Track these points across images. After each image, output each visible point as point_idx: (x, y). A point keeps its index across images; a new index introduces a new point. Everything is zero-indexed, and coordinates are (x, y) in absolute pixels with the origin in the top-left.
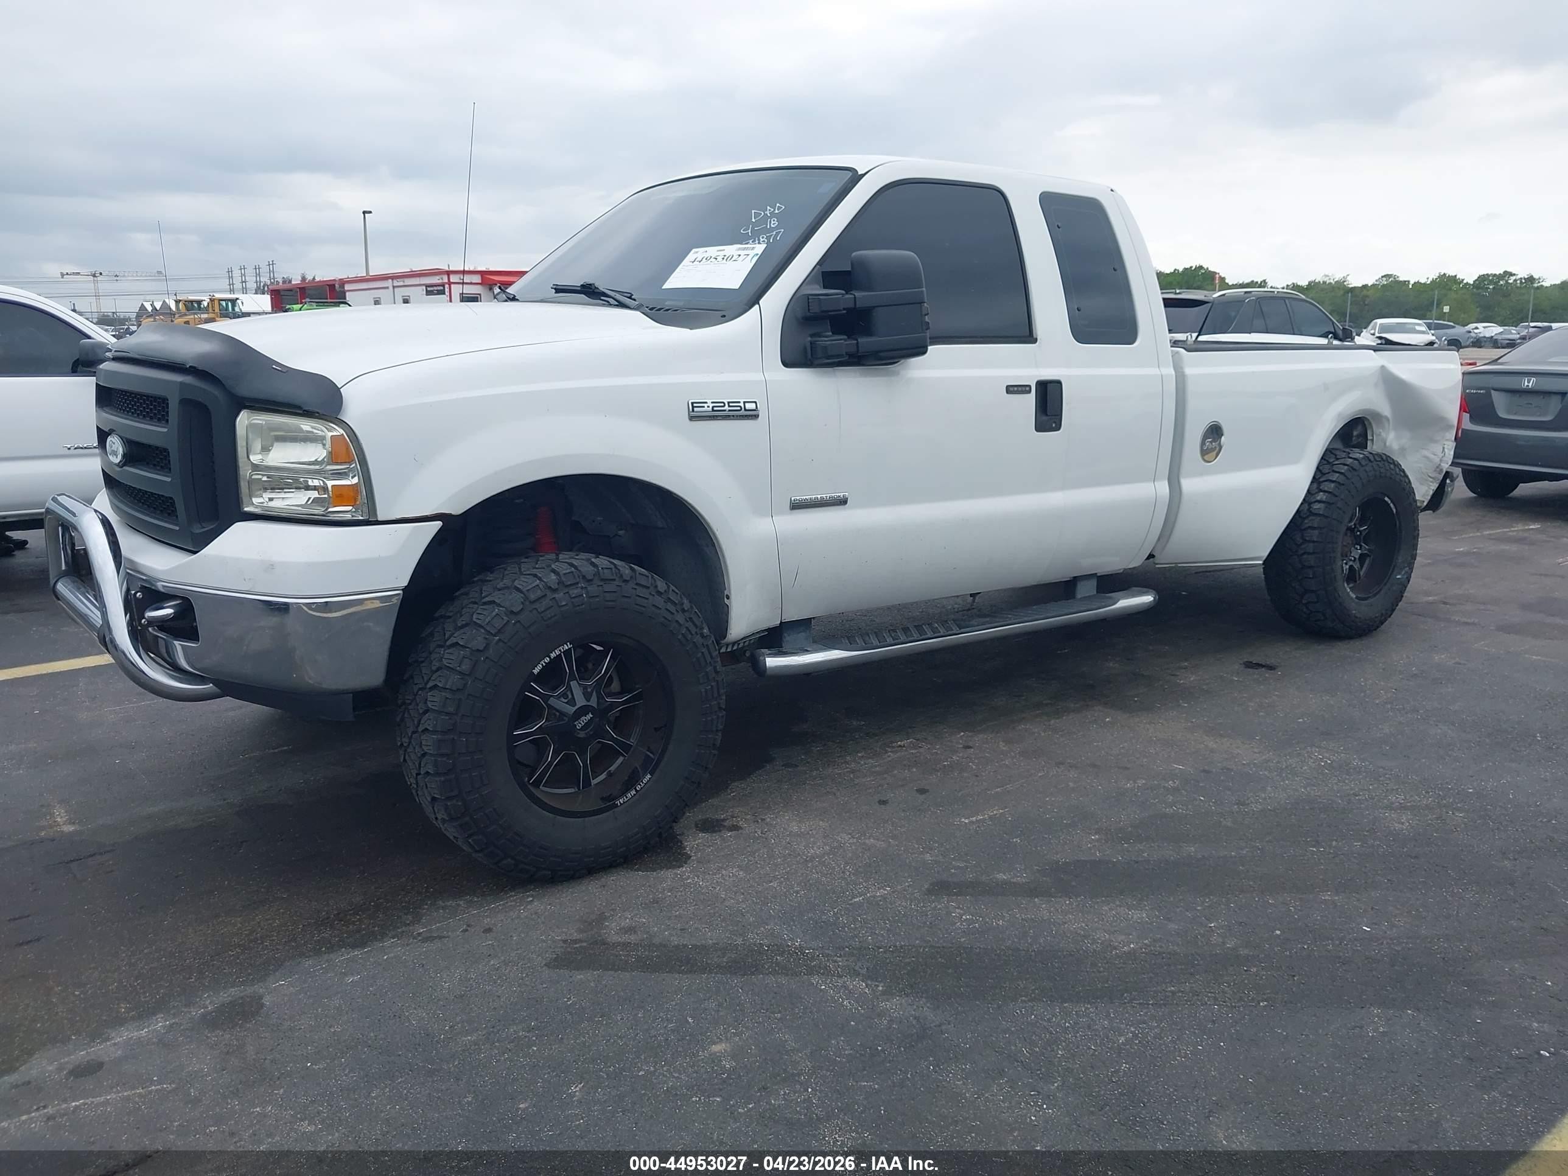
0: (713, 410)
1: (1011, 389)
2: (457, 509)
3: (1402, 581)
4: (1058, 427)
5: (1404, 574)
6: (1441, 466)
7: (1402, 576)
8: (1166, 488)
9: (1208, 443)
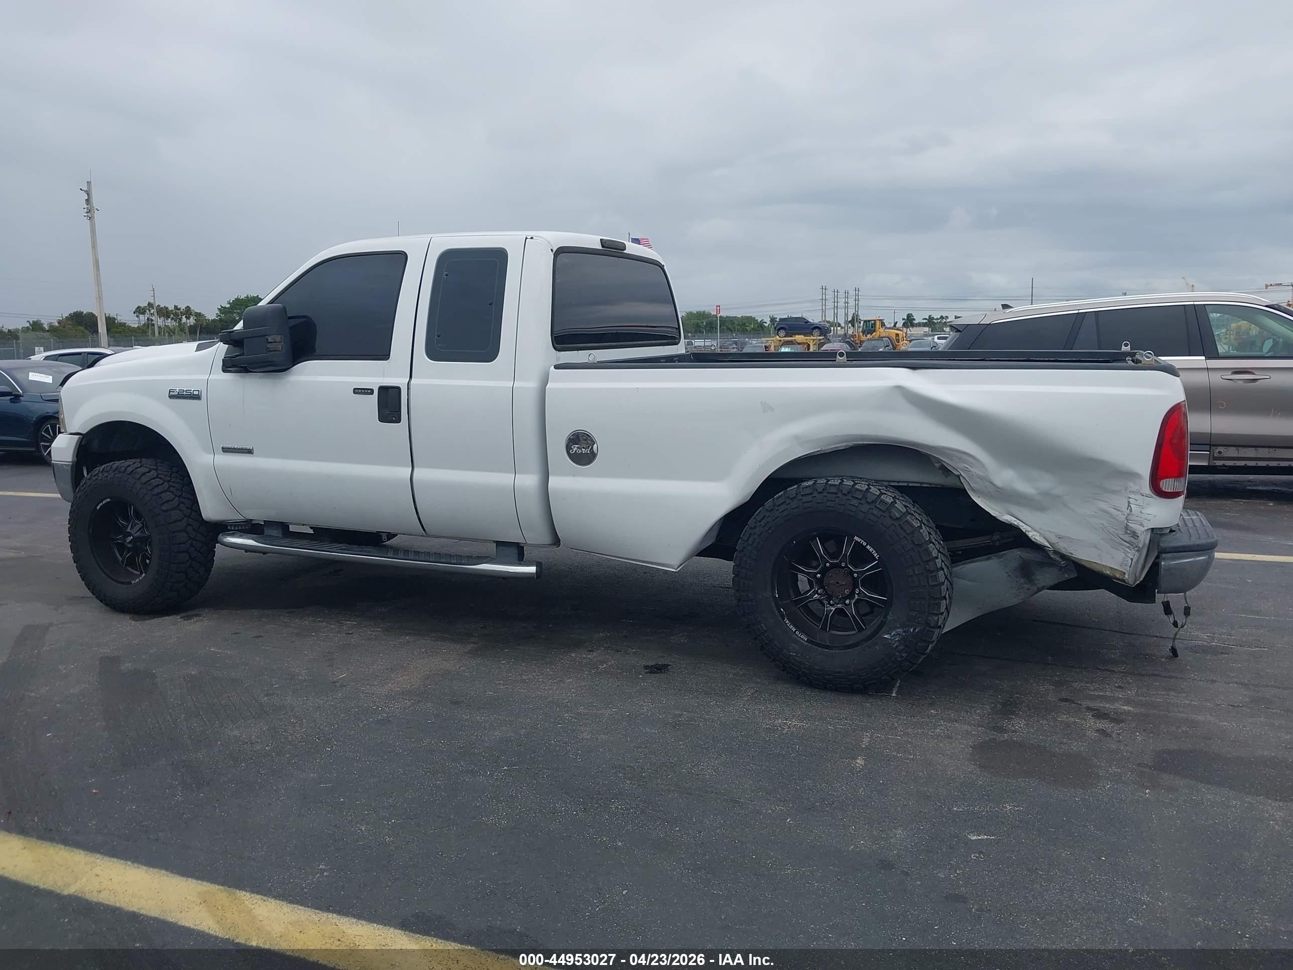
0: (178, 394)
1: (357, 391)
2: (84, 432)
3: (890, 643)
4: (398, 420)
5: (894, 635)
6: (1132, 527)
7: (892, 637)
8: (529, 481)
9: (576, 448)
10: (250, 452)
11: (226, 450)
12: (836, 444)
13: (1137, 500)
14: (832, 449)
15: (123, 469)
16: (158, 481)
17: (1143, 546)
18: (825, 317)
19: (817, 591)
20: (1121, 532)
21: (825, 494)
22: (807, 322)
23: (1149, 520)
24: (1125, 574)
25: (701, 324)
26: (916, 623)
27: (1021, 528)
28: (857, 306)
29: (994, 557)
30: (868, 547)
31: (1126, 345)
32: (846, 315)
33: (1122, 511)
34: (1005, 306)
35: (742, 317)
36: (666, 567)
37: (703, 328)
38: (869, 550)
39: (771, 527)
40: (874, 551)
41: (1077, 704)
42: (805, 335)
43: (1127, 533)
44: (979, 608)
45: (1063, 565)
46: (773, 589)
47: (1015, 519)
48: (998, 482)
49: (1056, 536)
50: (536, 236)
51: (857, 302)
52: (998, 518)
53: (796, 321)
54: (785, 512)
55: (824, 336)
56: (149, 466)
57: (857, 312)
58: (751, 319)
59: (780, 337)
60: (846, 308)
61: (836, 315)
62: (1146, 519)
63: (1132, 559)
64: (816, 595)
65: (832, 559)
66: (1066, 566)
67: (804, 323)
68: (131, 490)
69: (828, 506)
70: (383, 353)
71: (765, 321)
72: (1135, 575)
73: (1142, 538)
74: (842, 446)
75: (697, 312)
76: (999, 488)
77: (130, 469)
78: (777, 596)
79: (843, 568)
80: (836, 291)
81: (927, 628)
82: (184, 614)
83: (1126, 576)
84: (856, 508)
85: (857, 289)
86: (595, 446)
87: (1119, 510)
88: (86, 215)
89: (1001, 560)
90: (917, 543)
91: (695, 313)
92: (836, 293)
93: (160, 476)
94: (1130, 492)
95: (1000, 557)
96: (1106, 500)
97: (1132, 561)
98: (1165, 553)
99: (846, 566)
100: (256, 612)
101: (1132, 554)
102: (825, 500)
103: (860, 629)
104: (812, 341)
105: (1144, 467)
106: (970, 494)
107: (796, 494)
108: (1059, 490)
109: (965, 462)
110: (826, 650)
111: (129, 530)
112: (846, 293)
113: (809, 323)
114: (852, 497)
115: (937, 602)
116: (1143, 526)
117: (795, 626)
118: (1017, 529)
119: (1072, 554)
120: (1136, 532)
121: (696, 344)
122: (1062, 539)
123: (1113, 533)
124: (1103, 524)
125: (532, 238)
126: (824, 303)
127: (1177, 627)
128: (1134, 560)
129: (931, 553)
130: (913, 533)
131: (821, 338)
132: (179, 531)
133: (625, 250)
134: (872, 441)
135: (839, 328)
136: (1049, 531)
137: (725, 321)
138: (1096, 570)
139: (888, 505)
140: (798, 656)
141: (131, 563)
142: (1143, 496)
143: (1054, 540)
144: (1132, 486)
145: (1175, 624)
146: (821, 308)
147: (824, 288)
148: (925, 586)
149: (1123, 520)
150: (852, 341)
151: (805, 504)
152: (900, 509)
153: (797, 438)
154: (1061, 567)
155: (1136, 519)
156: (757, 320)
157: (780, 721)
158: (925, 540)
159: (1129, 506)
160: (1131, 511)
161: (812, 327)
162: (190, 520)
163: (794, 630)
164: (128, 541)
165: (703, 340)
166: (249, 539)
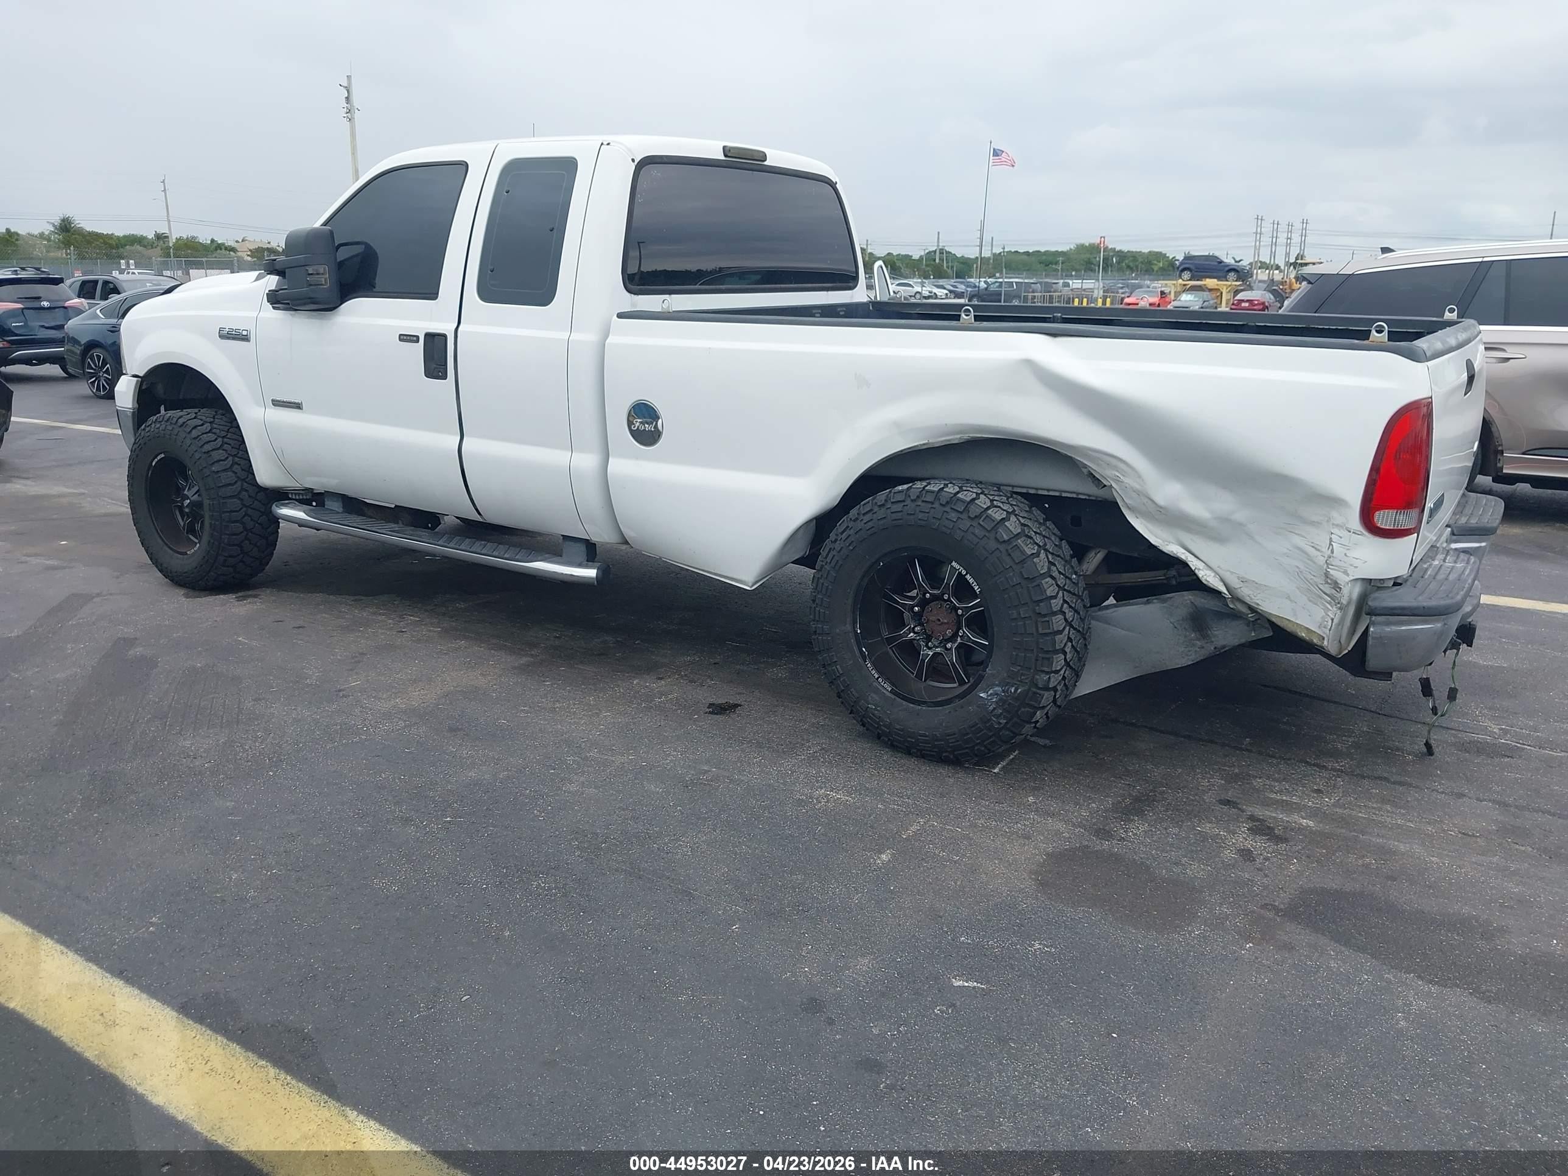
0: (228, 333)
1: (402, 337)
2: (141, 375)
3: (986, 705)
4: (444, 377)
5: (991, 694)
6: (1332, 575)
7: (988, 696)
8: (586, 461)
9: (638, 424)
10: (298, 406)
11: (277, 403)
12: (948, 435)
13: (1341, 537)
14: (942, 441)
15: (175, 420)
16: (212, 436)
17: (1349, 603)
18: (1259, 256)
19: (914, 628)
20: (1320, 580)
21: (919, 503)
22: (1221, 262)
23: (1356, 567)
24: (1324, 639)
25: (1094, 260)
26: (1019, 681)
27: (1190, 564)
28: (1303, 243)
29: (1155, 601)
30: (968, 577)
31: (1451, 311)
32: (1288, 254)
33: (1322, 552)
34: (1385, 250)
35: (1150, 252)
36: (742, 583)
37: (1094, 265)
38: (968, 581)
39: (852, 542)
40: (975, 583)
41: (1239, 809)
42: (1219, 278)
43: (1327, 583)
44: (1136, 667)
45: (1251, 619)
46: (855, 623)
47: (1184, 551)
48: (1160, 500)
49: (1239, 578)
50: (613, 142)
51: (1303, 238)
52: (1161, 548)
53: (1207, 261)
54: (870, 523)
55: (1243, 281)
56: (204, 418)
57: (1302, 252)
58: (1160, 256)
59: (1183, 280)
60: (1288, 245)
61: (1273, 254)
62: (1351, 565)
63: (1332, 620)
64: (912, 634)
65: (933, 588)
66: (1256, 620)
67: (1216, 263)
68: (181, 446)
69: (920, 519)
70: (430, 292)
71: (1177, 258)
72: (1340, 642)
73: (1346, 591)
74: (955, 438)
75: (1090, 245)
76: (1161, 507)
77: (181, 421)
78: (859, 632)
79: (946, 601)
80: (1276, 222)
81: (1034, 690)
82: (240, 594)
83: (1326, 643)
84: (952, 524)
85: (1305, 221)
86: (660, 421)
87: (1319, 550)
88: (345, 115)
89: (1164, 605)
90: (1026, 577)
91: (1087, 245)
92: (1276, 226)
93: (214, 431)
94: (1333, 524)
95: (1164, 601)
96: (1303, 534)
97: (1332, 622)
98: (1375, 615)
99: (949, 600)
100: (319, 597)
101: (1334, 613)
102: (918, 511)
103: (962, 683)
104: (1225, 288)
105: (1353, 490)
106: (1125, 513)
107: (886, 501)
108: (1240, 516)
109: (1116, 468)
110: (912, 705)
111: (186, 492)
112: (1290, 225)
113: (1222, 264)
114: (952, 508)
115: (1047, 656)
116: (1348, 575)
117: (878, 671)
118: (1185, 564)
119: (1258, 604)
120: (1339, 582)
121: (1075, 286)
122: (1246, 584)
123: (1311, 581)
124: (1297, 567)
125: (608, 144)
126: (1258, 238)
127: (1436, 714)
128: (1335, 621)
129: (1045, 591)
130: (1023, 562)
131: (1238, 283)
132: (231, 497)
133: (765, 160)
134: (993, 434)
135: (1277, 272)
136: (1229, 571)
137: (1125, 257)
138: (1288, 630)
139: (996, 522)
140: (877, 710)
141: (191, 530)
142: (1350, 532)
143: (1234, 583)
144: (1337, 517)
145: (1434, 710)
146: (1254, 244)
147: (1260, 217)
148: (1033, 634)
149: (1322, 564)
150: (1282, 289)
151: (893, 515)
152: (1011, 528)
153: (897, 425)
154: (1249, 621)
155: (1339, 563)
156: (1168, 257)
157: (823, 791)
158: (1039, 572)
159: (1330, 544)
160: (1332, 552)
161: (1227, 269)
162: (245, 484)
163: (876, 676)
164: (185, 505)
165: (1080, 281)
166: (300, 510)
